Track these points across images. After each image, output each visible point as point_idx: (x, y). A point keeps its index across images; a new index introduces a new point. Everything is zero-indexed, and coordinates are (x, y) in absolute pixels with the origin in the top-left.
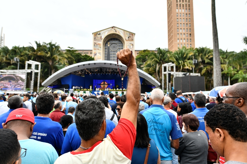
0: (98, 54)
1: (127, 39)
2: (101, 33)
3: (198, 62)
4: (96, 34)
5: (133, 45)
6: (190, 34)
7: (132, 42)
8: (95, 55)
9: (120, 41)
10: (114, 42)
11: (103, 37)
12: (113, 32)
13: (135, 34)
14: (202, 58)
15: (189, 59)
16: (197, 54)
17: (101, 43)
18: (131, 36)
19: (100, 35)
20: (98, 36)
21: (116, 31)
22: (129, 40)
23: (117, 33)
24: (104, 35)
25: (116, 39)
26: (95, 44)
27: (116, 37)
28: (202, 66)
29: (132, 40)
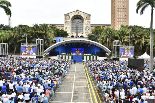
0: (68, 28)
1: (86, 18)
2: (70, 14)
3: (132, 37)
4: (67, 15)
5: (89, 22)
6: (126, 15)
7: (89, 21)
8: (66, 28)
9: (81, 19)
10: (77, 20)
11: (71, 17)
12: (77, 13)
13: (91, 15)
14: (135, 35)
15: (127, 35)
16: (132, 32)
17: (70, 21)
18: (88, 16)
19: (69, 16)
20: (68, 16)
21: (79, 13)
22: (87, 19)
23: (80, 14)
24: (71, 16)
25: (79, 18)
26: (66, 22)
27: (79, 17)
28: (134, 39)
29: (89, 19)
